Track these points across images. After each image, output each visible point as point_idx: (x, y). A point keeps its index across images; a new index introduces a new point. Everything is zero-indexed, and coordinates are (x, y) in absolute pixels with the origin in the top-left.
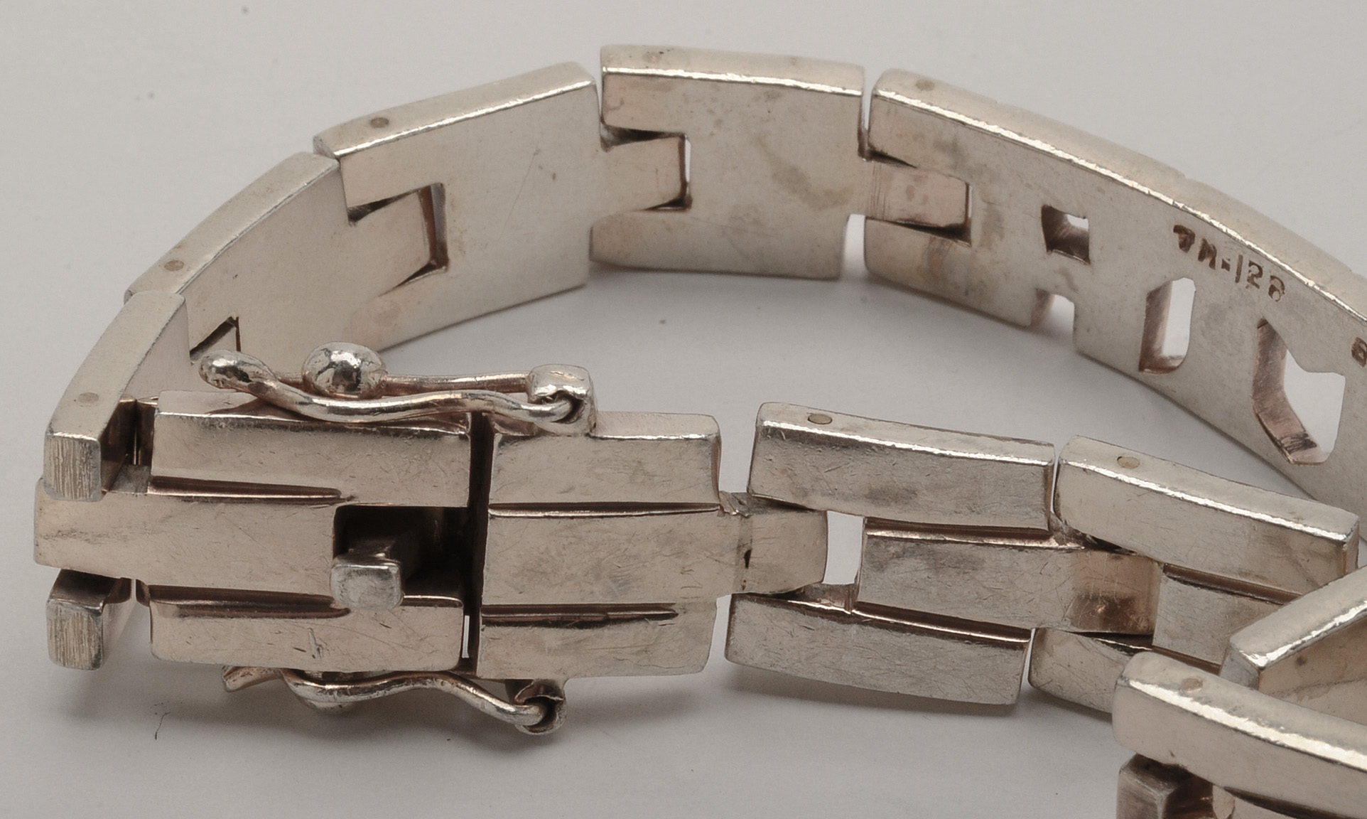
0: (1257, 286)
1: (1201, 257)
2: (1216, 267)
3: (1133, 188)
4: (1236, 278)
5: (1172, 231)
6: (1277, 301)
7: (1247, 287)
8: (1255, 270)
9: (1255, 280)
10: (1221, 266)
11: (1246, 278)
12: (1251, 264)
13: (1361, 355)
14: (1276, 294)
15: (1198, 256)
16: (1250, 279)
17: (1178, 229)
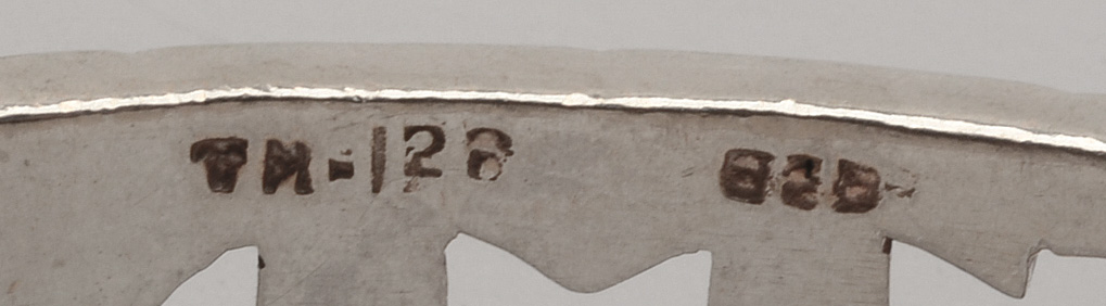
0: (436, 173)
1: (271, 183)
2: (314, 186)
3: (74, 115)
4: (373, 182)
5: (188, 160)
6: (494, 179)
7: (406, 190)
8: (423, 140)
9: (426, 163)
10: (327, 178)
11: (402, 169)
12: (410, 132)
13: (748, 185)
14: (487, 170)
15: (260, 183)
16: (414, 169)
17: (200, 151)
